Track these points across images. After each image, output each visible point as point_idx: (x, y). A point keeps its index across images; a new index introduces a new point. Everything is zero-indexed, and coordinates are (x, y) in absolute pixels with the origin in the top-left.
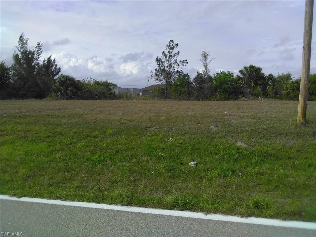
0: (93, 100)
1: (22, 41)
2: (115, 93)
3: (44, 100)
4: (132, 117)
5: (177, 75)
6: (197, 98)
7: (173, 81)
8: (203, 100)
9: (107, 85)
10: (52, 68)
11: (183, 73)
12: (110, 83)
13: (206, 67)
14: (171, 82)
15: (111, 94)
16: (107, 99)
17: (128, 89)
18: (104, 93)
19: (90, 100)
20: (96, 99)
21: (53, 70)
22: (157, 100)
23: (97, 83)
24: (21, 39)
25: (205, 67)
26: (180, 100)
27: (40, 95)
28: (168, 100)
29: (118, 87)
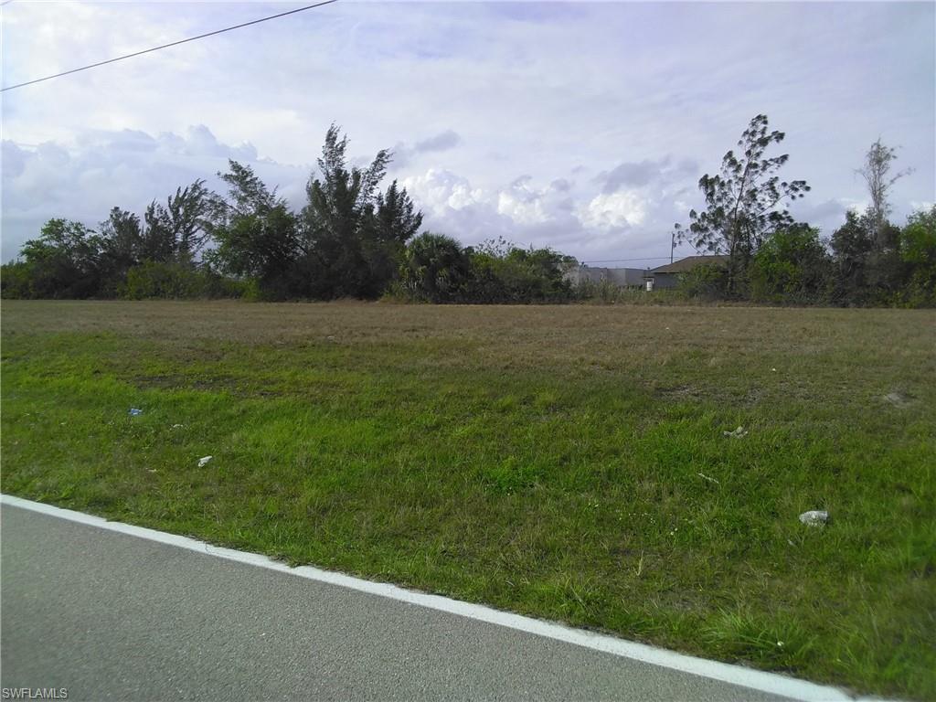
0: (506, 303)
1: (334, 147)
2: (568, 282)
3: (377, 302)
4: (617, 356)
5: (772, 227)
6: (839, 300)
7: (754, 244)
8: (859, 305)
9: (547, 260)
10: (401, 215)
11: (792, 221)
12: (558, 254)
13: (877, 194)
14: (750, 247)
15: (557, 285)
16: (547, 299)
17: (608, 272)
18: (537, 284)
19: (497, 303)
20: (515, 302)
21: (402, 222)
22: (700, 305)
23: (519, 255)
24: (331, 138)
25: (875, 194)
26: (778, 303)
27: (368, 290)
28: (734, 304)
29: (580, 264)
